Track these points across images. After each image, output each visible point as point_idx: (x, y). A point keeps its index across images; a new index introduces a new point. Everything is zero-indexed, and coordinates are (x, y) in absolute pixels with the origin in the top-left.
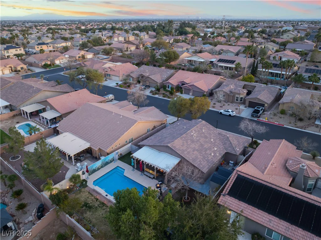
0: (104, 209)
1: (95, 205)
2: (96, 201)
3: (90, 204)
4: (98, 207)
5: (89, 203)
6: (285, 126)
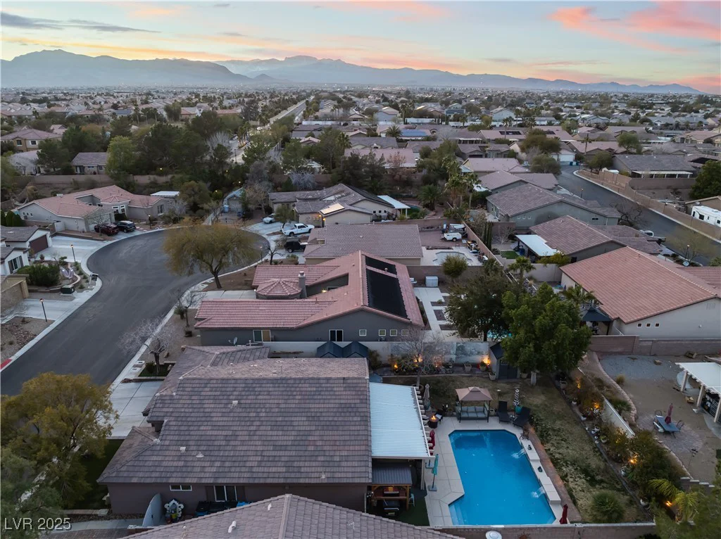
0: (560, 453)
3: (582, 476)
4: (569, 462)
5: (584, 480)
6: (13, 358)
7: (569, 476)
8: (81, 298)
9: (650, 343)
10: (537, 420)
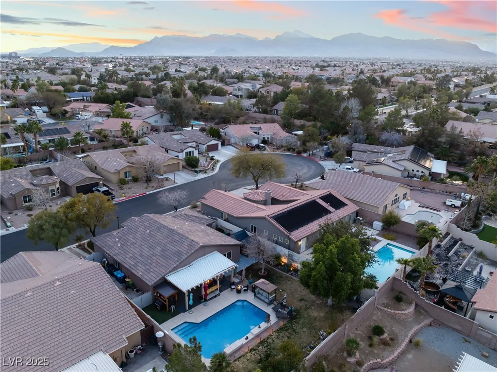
0: (273, 341)
1: (264, 351)
2: (255, 350)
3: (262, 356)
4: (269, 347)
5: (259, 357)
6: (147, 193)
7: (256, 351)
8: (201, 176)
9: (490, 336)
10: (295, 322)
